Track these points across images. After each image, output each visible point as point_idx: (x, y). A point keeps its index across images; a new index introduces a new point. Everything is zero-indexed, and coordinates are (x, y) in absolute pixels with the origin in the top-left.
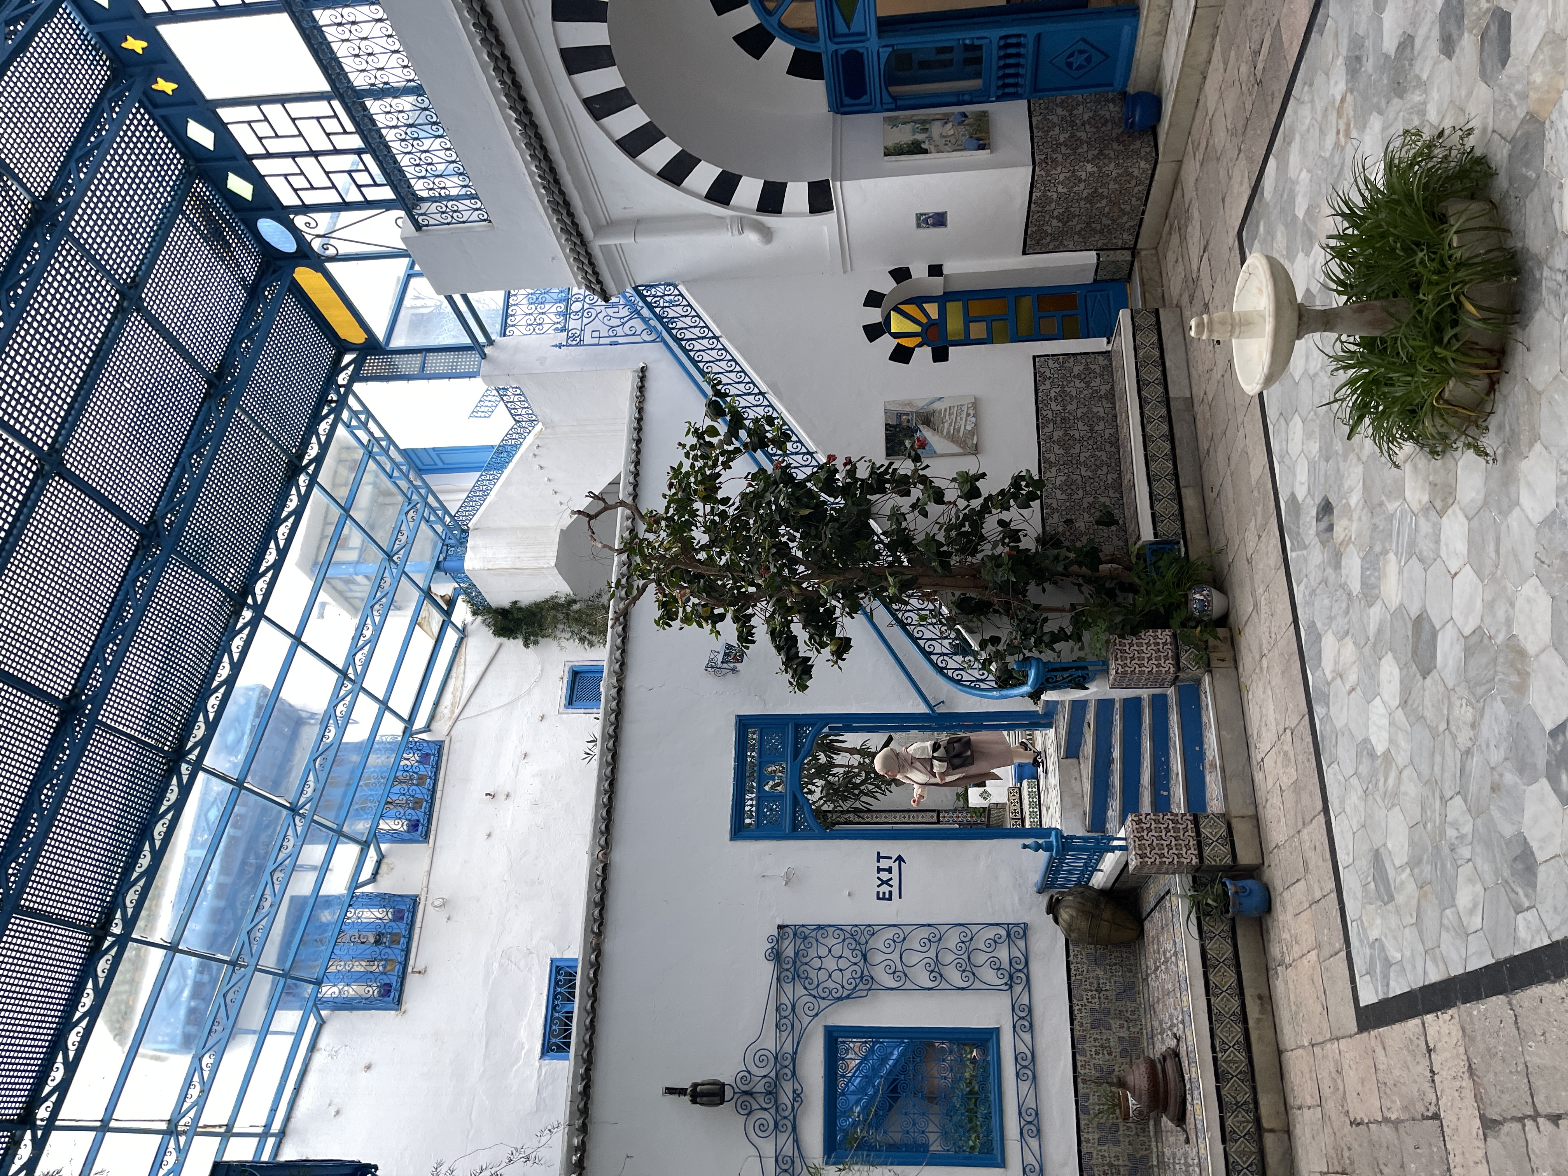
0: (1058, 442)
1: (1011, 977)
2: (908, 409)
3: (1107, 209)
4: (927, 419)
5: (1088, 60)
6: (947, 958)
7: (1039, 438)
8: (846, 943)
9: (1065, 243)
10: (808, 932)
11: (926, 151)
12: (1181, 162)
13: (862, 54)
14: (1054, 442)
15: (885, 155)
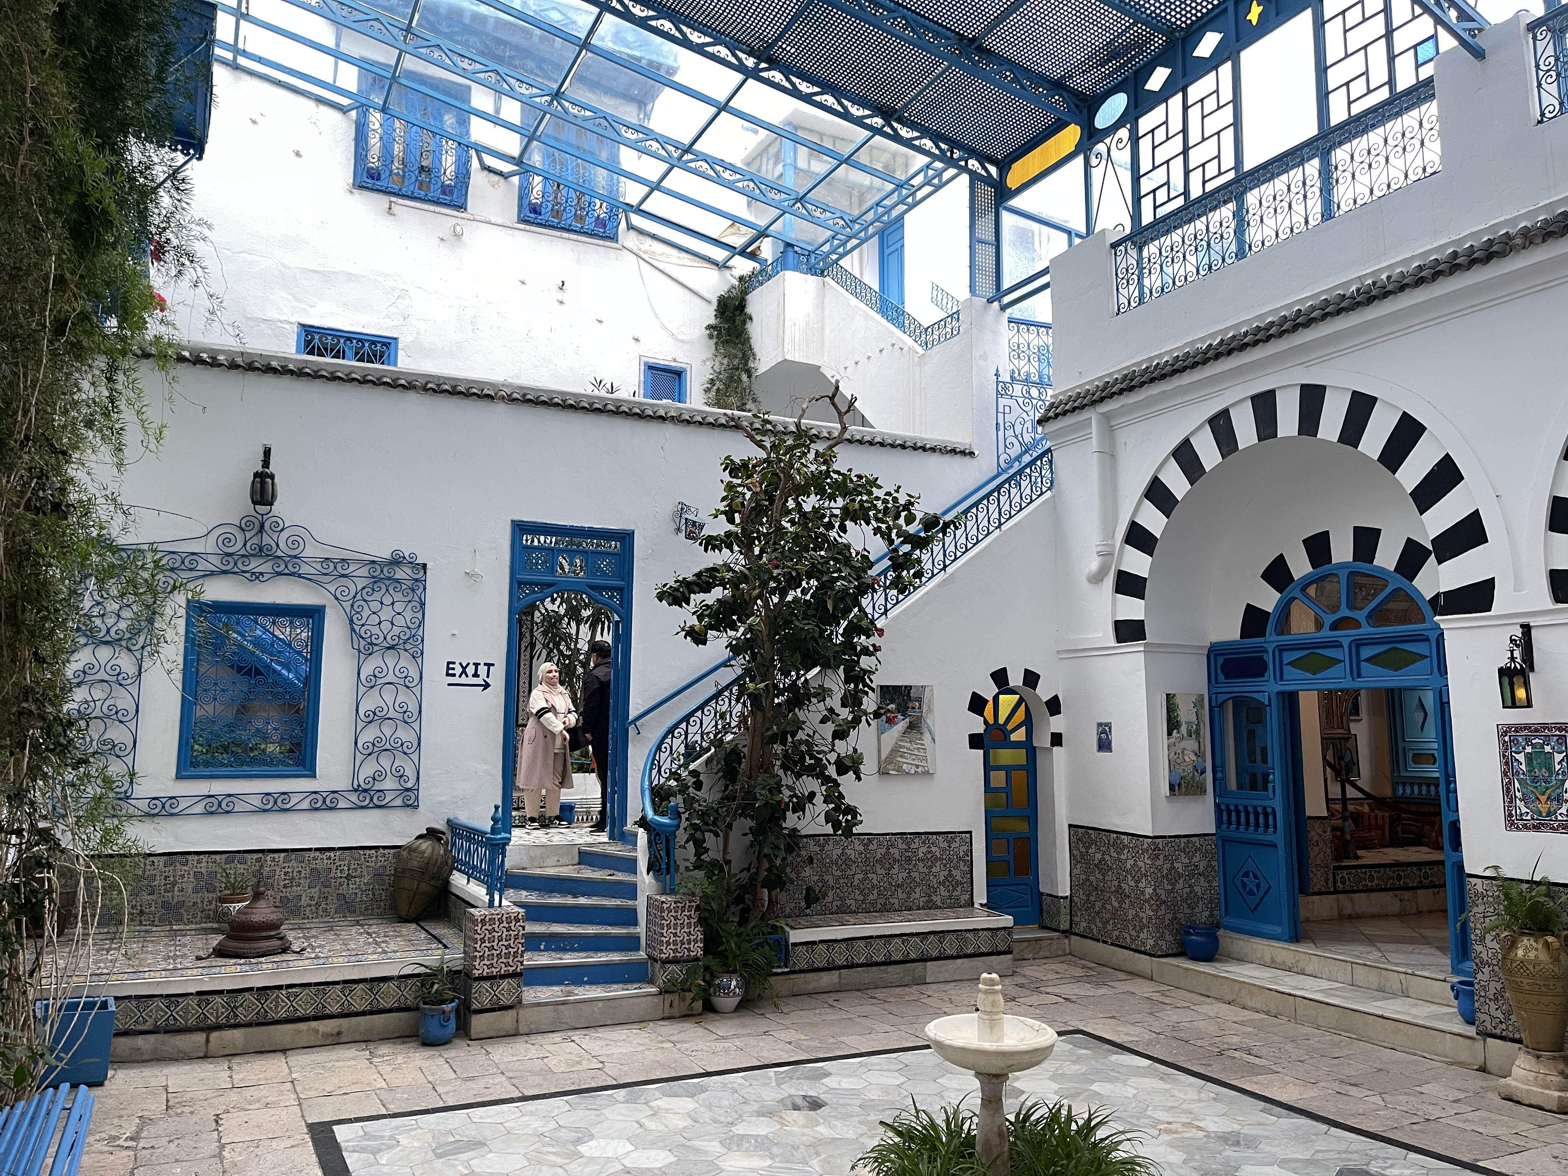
0: (887, 853)
1: (366, 791)
2: (925, 708)
3: (1109, 907)
4: (914, 727)
5: (1251, 893)
6: (387, 729)
7: (893, 834)
8: (406, 630)
9: (1079, 866)
10: (418, 593)
11: (1170, 734)
12: (1152, 979)
13: (1263, 676)
14: (888, 849)
15: (1168, 695)
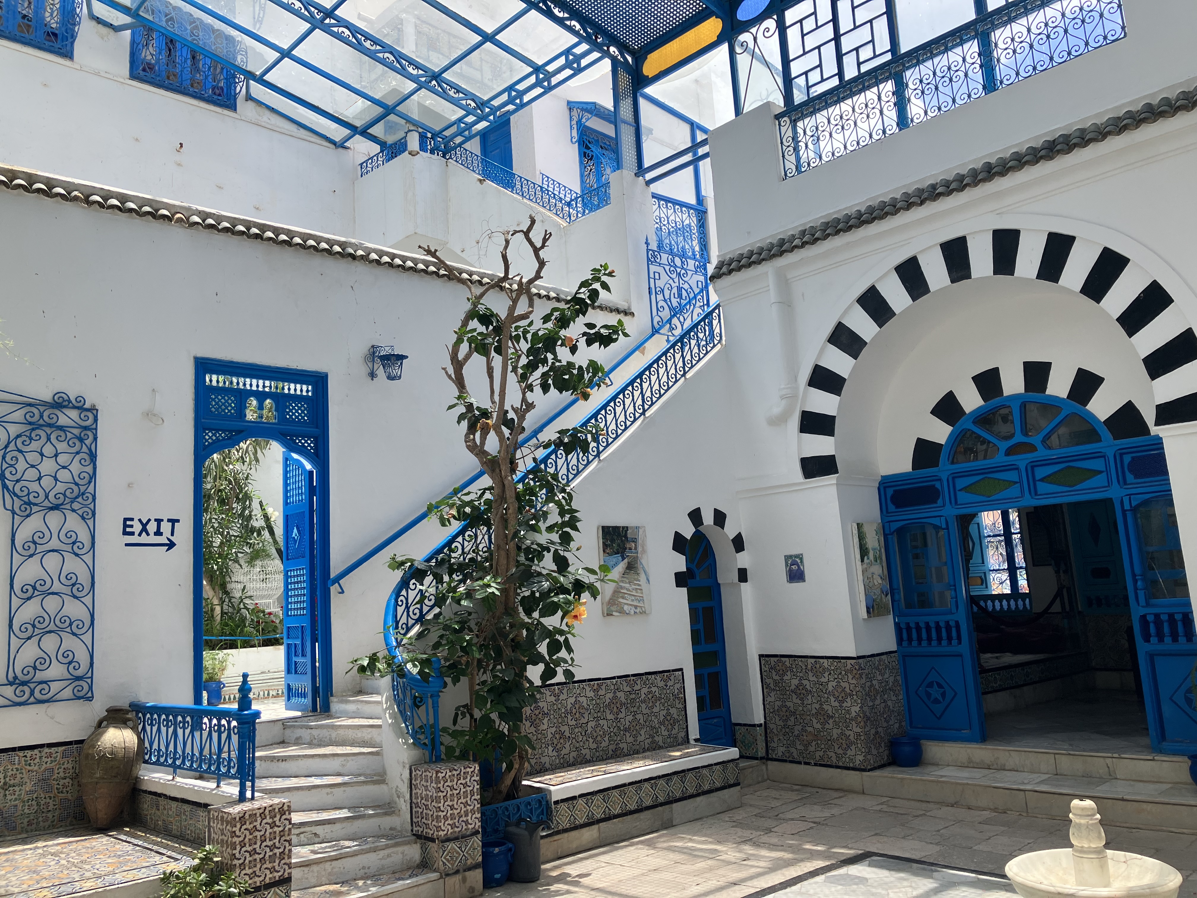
0: (615, 697)
1: (24, 683)
2: (640, 549)
3: (810, 729)
4: (631, 567)
5: (936, 701)
6: (52, 604)
7: (619, 677)
8: (73, 486)
9: (772, 694)
10: (88, 442)
11: (862, 561)
12: (863, 793)
13: (936, 503)
14: (615, 693)
15: (858, 524)
